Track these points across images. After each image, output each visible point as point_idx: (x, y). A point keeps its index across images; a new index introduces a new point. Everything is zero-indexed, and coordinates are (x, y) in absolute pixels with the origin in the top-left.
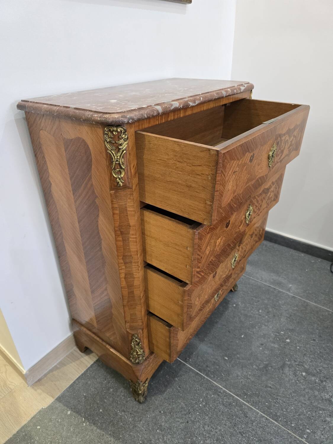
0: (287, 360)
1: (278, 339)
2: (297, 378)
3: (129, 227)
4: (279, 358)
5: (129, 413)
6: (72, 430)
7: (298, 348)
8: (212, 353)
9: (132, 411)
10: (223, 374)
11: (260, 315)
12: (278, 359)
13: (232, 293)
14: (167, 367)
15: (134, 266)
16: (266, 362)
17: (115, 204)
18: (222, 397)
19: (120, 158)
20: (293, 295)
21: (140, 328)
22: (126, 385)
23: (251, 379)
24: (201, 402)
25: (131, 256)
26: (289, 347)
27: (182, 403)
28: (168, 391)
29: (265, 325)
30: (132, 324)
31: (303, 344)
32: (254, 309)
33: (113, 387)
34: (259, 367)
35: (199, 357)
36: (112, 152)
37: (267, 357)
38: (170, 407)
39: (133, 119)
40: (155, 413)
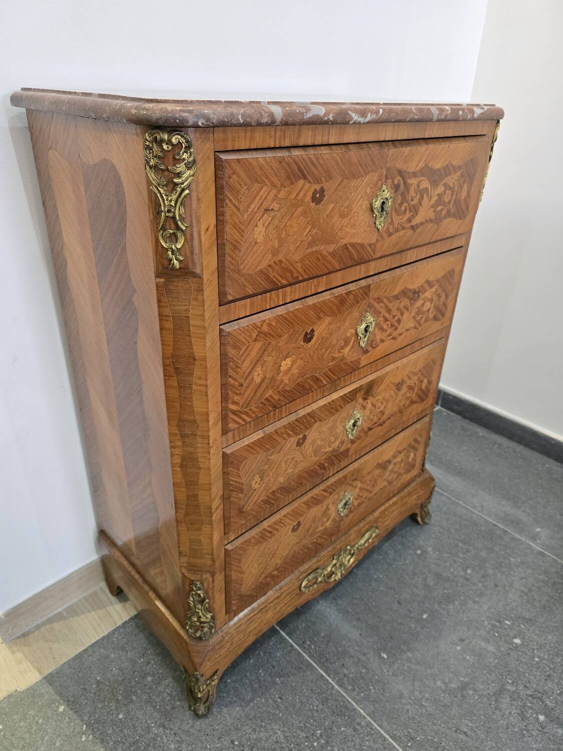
0: (510, 682)
1: (496, 634)
2: (524, 724)
3: (192, 360)
4: (494, 675)
5: (172, 732)
6: (58, 744)
7: (537, 659)
8: (358, 640)
9: (180, 729)
10: (371, 688)
11: (467, 580)
12: (490, 677)
13: (419, 526)
14: (264, 653)
15: (200, 443)
16: (464, 677)
17: (165, 307)
18: (362, 735)
19: (176, 204)
20: (540, 549)
21: (208, 571)
22: (178, 673)
23: (428, 708)
24: (318, 738)
25: (195, 422)
26: (518, 654)
27: (278, 732)
28: (255, 702)
29: (474, 602)
30: (192, 560)
31: (549, 654)
32: (455, 566)
33: (154, 674)
34: (449, 685)
35: (330, 644)
36: (160, 189)
37: (469, 668)
38: (255, 737)
39: (208, 120)
40: (221, 742)
